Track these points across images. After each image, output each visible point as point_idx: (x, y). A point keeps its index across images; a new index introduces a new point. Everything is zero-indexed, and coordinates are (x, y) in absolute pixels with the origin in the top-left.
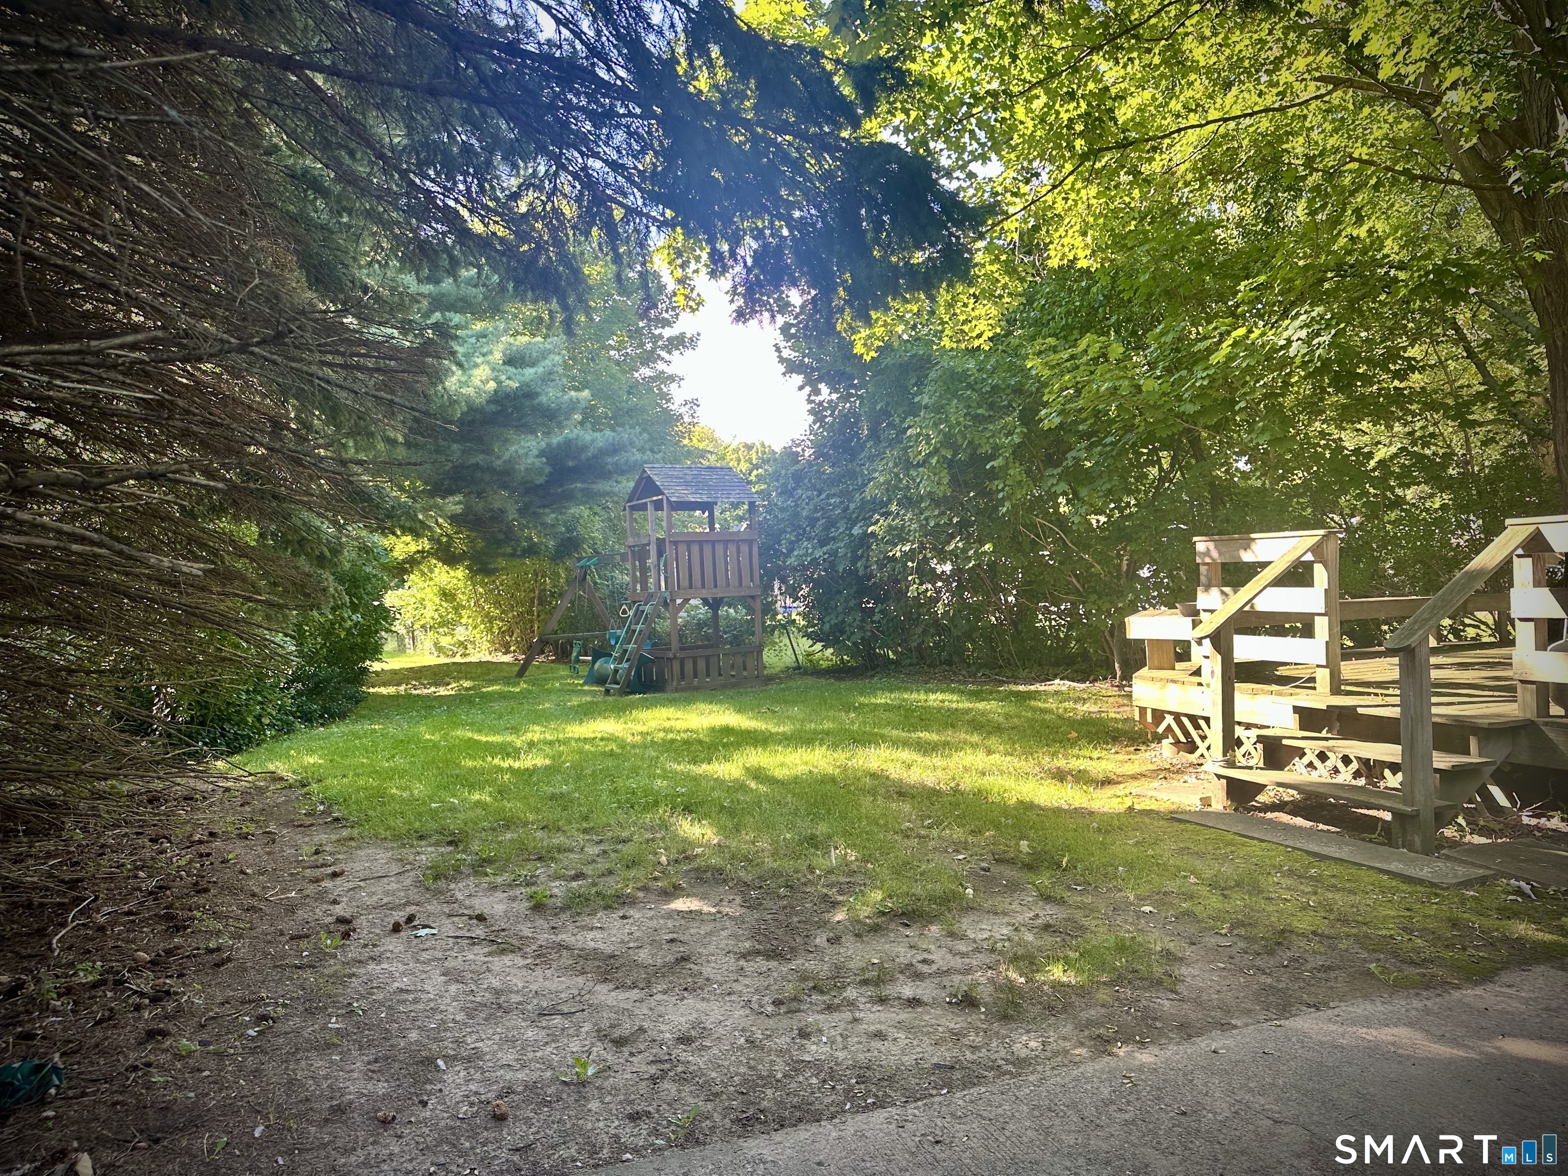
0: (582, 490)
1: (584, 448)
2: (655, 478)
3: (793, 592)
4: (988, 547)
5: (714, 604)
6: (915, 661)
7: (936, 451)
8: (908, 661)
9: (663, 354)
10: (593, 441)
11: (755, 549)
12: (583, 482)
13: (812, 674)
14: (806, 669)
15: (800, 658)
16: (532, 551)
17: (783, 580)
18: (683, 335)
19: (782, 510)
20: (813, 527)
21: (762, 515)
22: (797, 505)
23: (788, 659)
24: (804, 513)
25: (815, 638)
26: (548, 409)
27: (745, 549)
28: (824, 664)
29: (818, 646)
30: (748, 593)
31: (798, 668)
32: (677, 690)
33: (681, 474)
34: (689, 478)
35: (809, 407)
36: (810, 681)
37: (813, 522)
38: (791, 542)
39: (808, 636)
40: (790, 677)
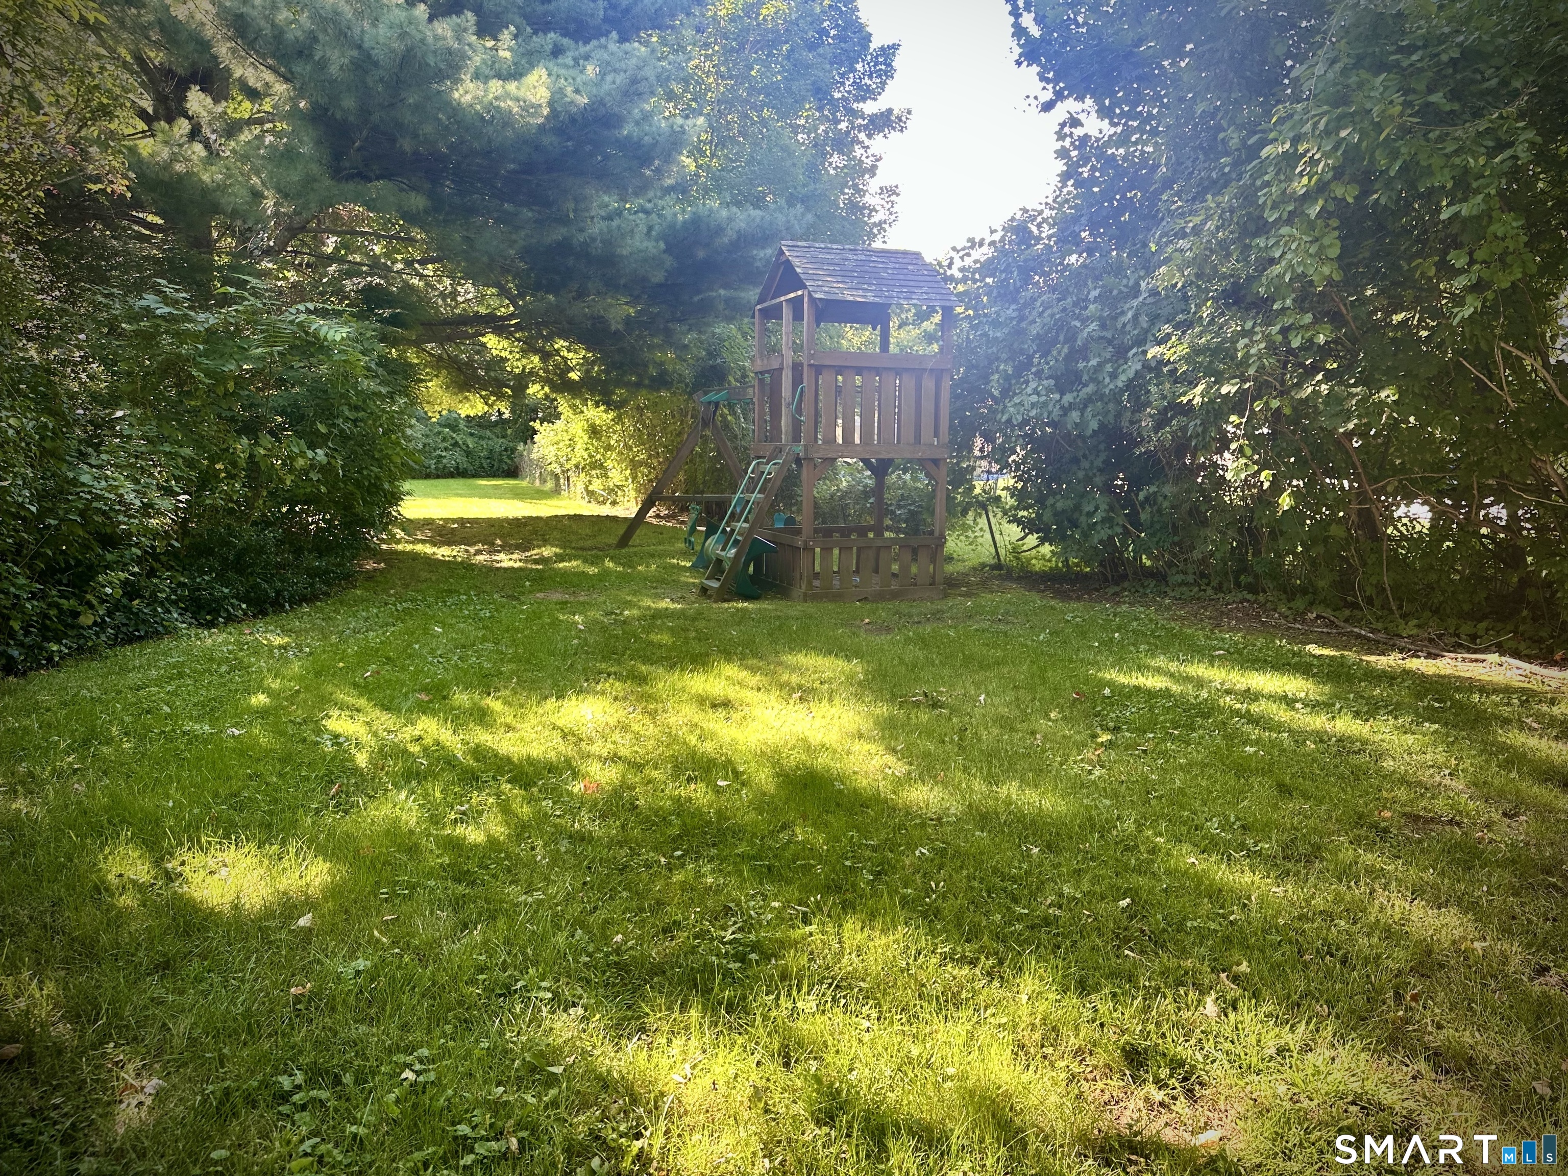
0: (727, 301)
1: (719, 230)
2: (796, 262)
3: (1000, 457)
4: (1388, 394)
5: (880, 469)
6: (1190, 578)
7: (1322, 188)
8: (1179, 578)
9: (862, 136)
10: (730, 219)
11: (947, 384)
12: (726, 286)
13: (1019, 579)
14: (1010, 570)
15: (1002, 552)
16: (662, 381)
17: (989, 438)
18: (890, 111)
19: (995, 324)
20: (1046, 354)
21: (961, 332)
22: (1022, 319)
23: (985, 553)
24: (1034, 330)
25: (1029, 526)
26: (638, 145)
27: (929, 384)
28: (1037, 565)
29: (1032, 540)
30: (928, 454)
31: (998, 566)
32: (805, 598)
33: (837, 259)
34: (849, 265)
35: (1058, 145)
36: (1014, 594)
37: (1045, 345)
38: (1007, 378)
39: (1018, 521)
40: (984, 584)
